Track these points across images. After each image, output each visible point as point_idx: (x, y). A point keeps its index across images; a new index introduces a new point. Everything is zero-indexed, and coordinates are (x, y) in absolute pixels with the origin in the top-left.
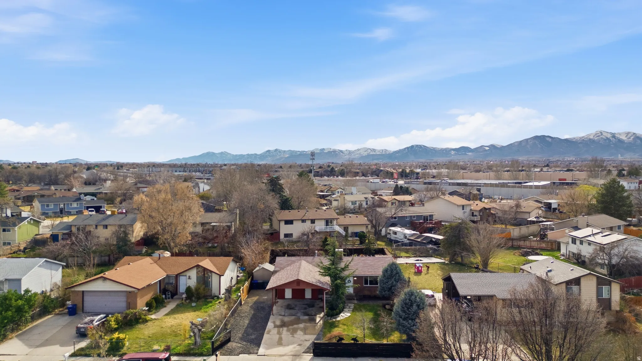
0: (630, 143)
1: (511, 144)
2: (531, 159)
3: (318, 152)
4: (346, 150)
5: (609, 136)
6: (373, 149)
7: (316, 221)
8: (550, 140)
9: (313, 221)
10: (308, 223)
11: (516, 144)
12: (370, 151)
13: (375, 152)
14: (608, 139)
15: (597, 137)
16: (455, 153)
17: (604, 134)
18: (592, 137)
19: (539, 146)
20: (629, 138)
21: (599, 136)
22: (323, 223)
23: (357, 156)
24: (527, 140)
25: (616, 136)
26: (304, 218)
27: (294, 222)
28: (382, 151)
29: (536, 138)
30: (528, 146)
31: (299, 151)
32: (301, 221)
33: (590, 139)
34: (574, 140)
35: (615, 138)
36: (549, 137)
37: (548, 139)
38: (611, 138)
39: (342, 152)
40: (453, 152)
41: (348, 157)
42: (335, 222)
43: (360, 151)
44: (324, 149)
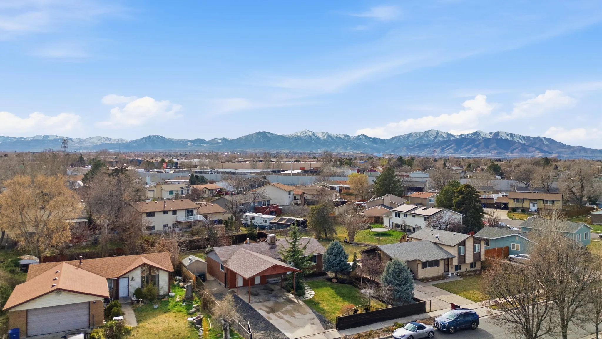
0: (325, 140)
1: (240, 138)
2: (257, 151)
3: (42, 139)
4: (77, 138)
5: (311, 134)
6: (107, 138)
7: (178, 212)
8: (270, 136)
9: (174, 212)
10: (170, 213)
11: (244, 138)
12: (104, 140)
13: (110, 141)
14: (310, 136)
15: (303, 134)
16: (191, 144)
17: (308, 132)
18: (299, 135)
19: (262, 140)
20: (324, 136)
21: (304, 134)
22: (184, 213)
23: (89, 144)
24: (252, 135)
25: (316, 134)
26: (166, 209)
27: (156, 214)
28: (118, 141)
29: (259, 133)
30: (253, 140)
31: (15, 138)
32: (163, 213)
33: (298, 136)
34: (287, 136)
35: (315, 136)
36: (268, 133)
37: (268, 135)
38: (312, 136)
39: (72, 140)
40: (189, 144)
41: (79, 146)
42: (195, 212)
43: (92, 140)
44: (48, 136)
